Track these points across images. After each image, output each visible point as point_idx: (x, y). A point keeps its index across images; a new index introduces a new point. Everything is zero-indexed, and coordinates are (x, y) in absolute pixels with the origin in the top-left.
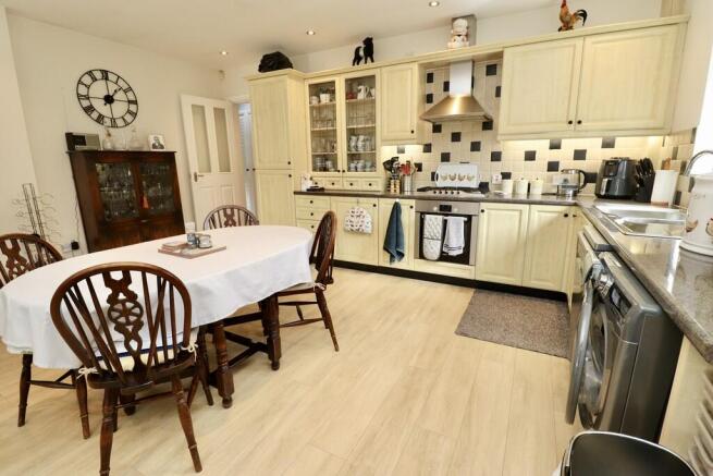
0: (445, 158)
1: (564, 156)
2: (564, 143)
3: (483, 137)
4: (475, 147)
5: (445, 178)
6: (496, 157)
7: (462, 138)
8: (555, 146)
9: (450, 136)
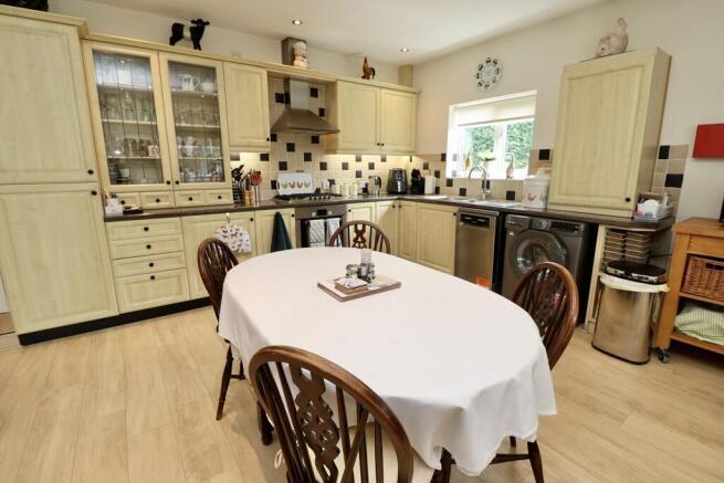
0: (283, 166)
1: (363, 166)
2: (363, 157)
3: (312, 149)
4: (308, 157)
5: (285, 186)
6: (323, 166)
7: (296, 148)
8: (358, 160)
9: (285, 146)
